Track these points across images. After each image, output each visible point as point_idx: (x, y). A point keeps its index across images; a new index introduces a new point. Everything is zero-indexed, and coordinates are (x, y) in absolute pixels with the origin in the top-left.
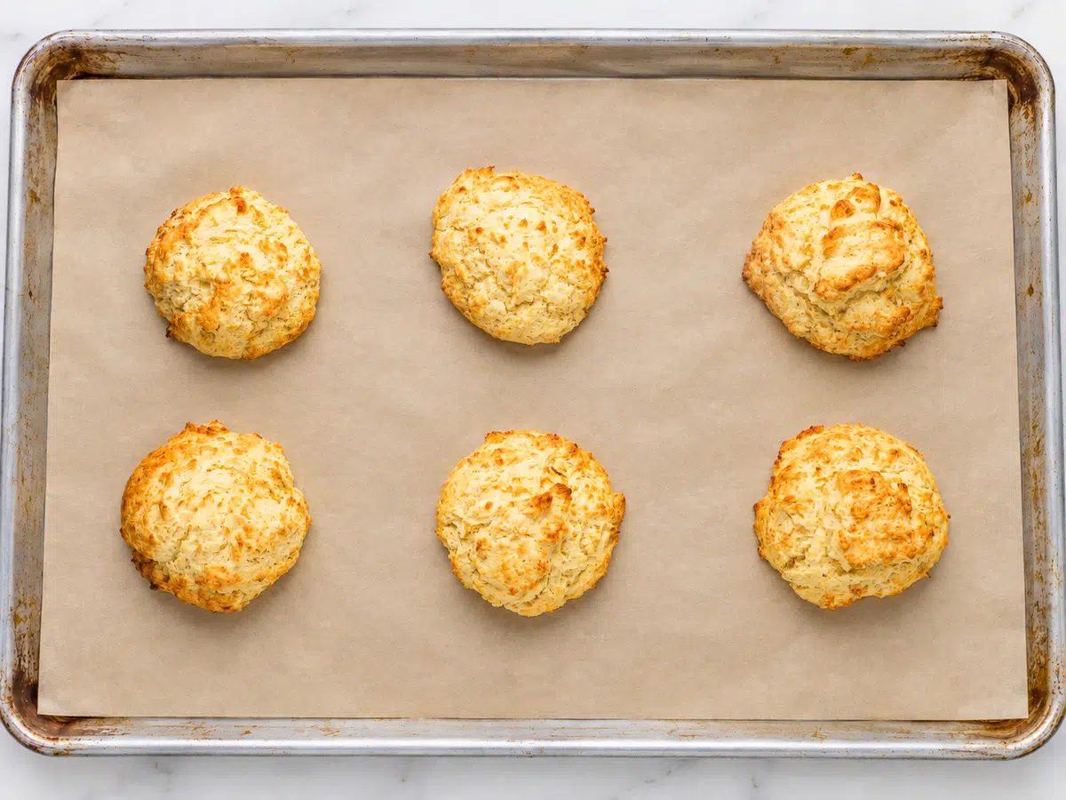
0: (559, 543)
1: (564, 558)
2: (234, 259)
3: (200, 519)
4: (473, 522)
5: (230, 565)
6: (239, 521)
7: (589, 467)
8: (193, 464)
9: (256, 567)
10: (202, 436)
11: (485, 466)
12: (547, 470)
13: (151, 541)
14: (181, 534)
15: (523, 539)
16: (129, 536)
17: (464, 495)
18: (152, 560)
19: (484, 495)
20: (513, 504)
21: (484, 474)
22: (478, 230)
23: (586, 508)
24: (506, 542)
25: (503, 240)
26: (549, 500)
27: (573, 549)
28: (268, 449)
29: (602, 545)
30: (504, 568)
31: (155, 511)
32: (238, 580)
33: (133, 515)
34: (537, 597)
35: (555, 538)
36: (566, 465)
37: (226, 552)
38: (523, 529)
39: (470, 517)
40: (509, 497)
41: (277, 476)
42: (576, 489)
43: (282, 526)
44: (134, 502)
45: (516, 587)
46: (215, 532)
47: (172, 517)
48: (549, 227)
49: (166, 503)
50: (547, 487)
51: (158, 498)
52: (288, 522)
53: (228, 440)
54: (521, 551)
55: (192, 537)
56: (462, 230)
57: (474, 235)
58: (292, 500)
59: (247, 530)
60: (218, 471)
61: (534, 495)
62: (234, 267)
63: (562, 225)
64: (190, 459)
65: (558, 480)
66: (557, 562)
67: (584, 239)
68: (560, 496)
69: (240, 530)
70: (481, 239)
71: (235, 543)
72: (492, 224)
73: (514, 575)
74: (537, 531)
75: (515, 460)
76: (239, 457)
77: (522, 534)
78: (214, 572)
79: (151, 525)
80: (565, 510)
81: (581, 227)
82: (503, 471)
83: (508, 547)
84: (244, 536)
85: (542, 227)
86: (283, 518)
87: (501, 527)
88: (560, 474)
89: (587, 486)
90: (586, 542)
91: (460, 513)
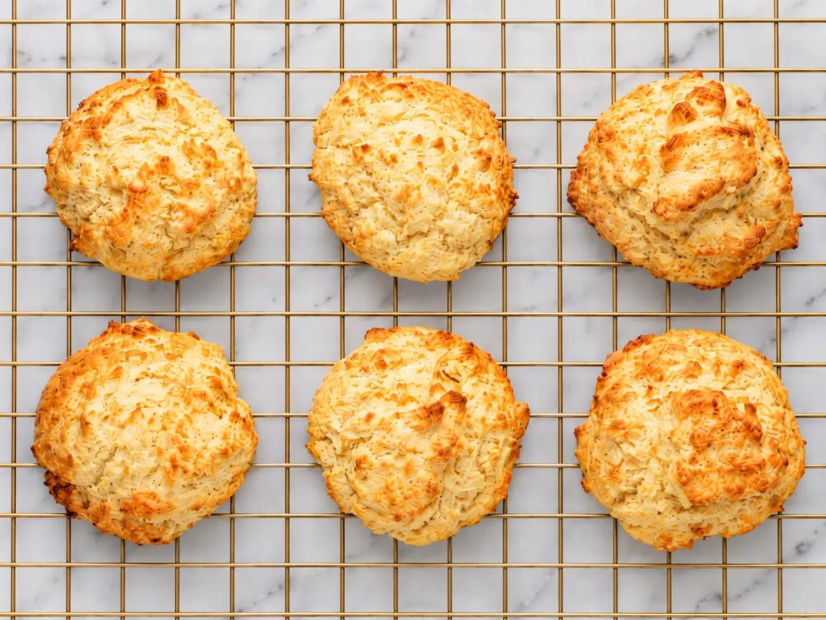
0: (453, 460)
1: (458, 478)
2: (152, 163)
3: (129, 437)
4: (351, 436)
5: (161, 491)
6: (174, 440)
7: (487, 372)
8: (117, 373)
9: (192, 493)
10: (128, 338)
11: (366, 370)
12: (438, 375)
13: (69, 461)
14: (104, 455)
15: (410, 456)
16: (42, 456)
17: (341, 404)
18: (70, 484)
19: (364, 404)
20: (398, 415)
21: (363, 380)
22: (365, 148)
23: (483, 420)
24: (389, 459)
25: (394, 159)
26: (441, 410)
27: (468, 467)
28: (206, 353)
29: (502, 462)
30: (388, 489)
31: (75, 428)
32: (170, 507)
33: (49, 431)
34: (426, 524)
35: (447, 456)
36: (460, 369)
37: (159, 475)
38: (410, 445)
39: (347, 430)
40: (394, 407)
41: (218, 386)
42: (472, 398)
43: (224, 446)
44: (50, 417)
45: (401, 512)
46: (146, 453)
47: (96, 435)
48: (448, 144)
49: (89, 419)
50: (438, 396)
51: (78, 412)
52: (231, 441)
53: (158, 343)
54: (408, 470)
55: (119, 457)
56: (346, 147)
57: (360, 153)
58: (236, 415)
59: (182, 450)
60: (148, 380)
61: (421, 405)
62: (152, 173)
63: (463, 142)
64: (115, 367)
65: (449, 386)
66: (449, 483)
67: (489, 159)
68: (453, 406)
69: (173, 451)
70: (368, 158)
71: (168, 465)
72: (380, 140)
73: (399, 499)
74: (426, 446)
75: (401, 362)
76: (173, 363)
77: (409, 451)
78: (142, 499)
79: (70, 444)
80: (458, 423)
81: (485, 145)
82: (385, 377)
83: (393, 466)
84: (179, 456)
85: (439, 145)
86: (225, 437)
87: (384, 441)
88: (453, 379)
89: (485, 393)
90: (485, 458)
91: (336, 425)
